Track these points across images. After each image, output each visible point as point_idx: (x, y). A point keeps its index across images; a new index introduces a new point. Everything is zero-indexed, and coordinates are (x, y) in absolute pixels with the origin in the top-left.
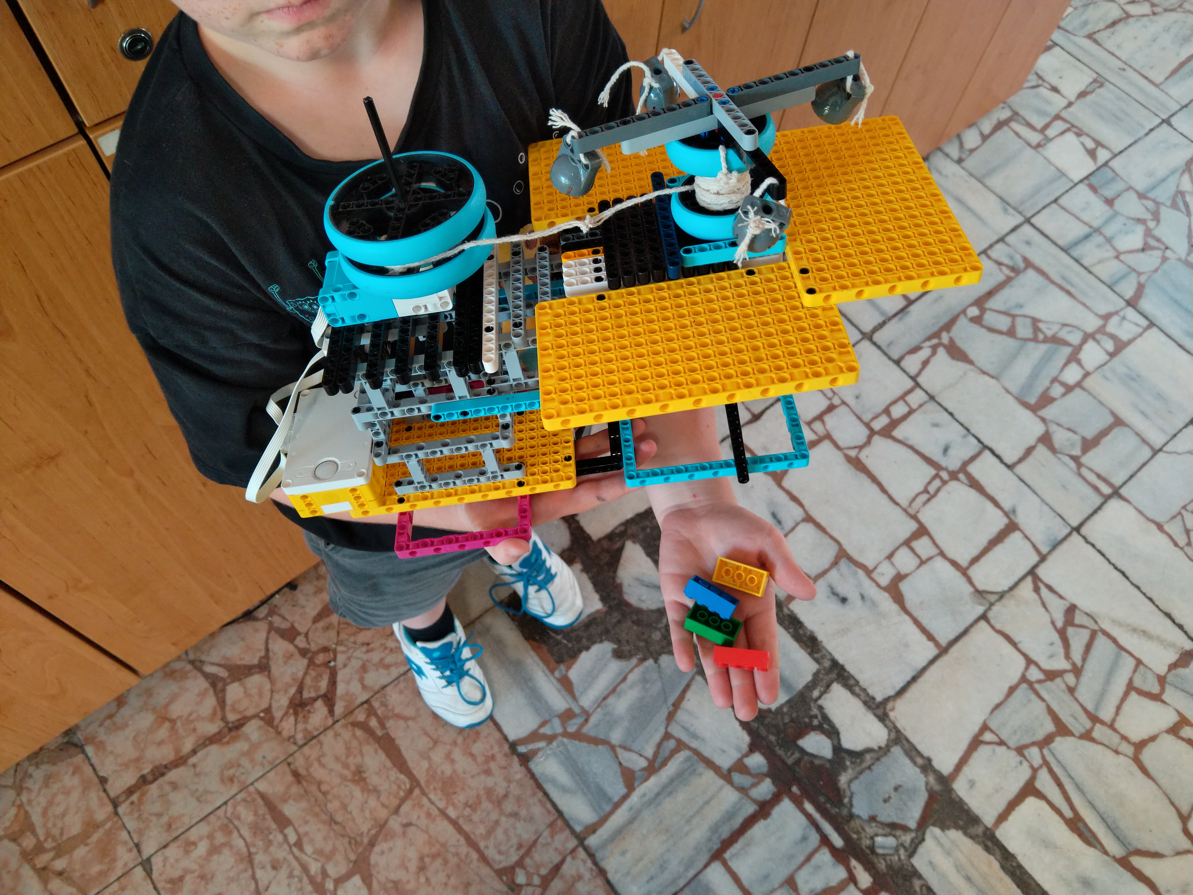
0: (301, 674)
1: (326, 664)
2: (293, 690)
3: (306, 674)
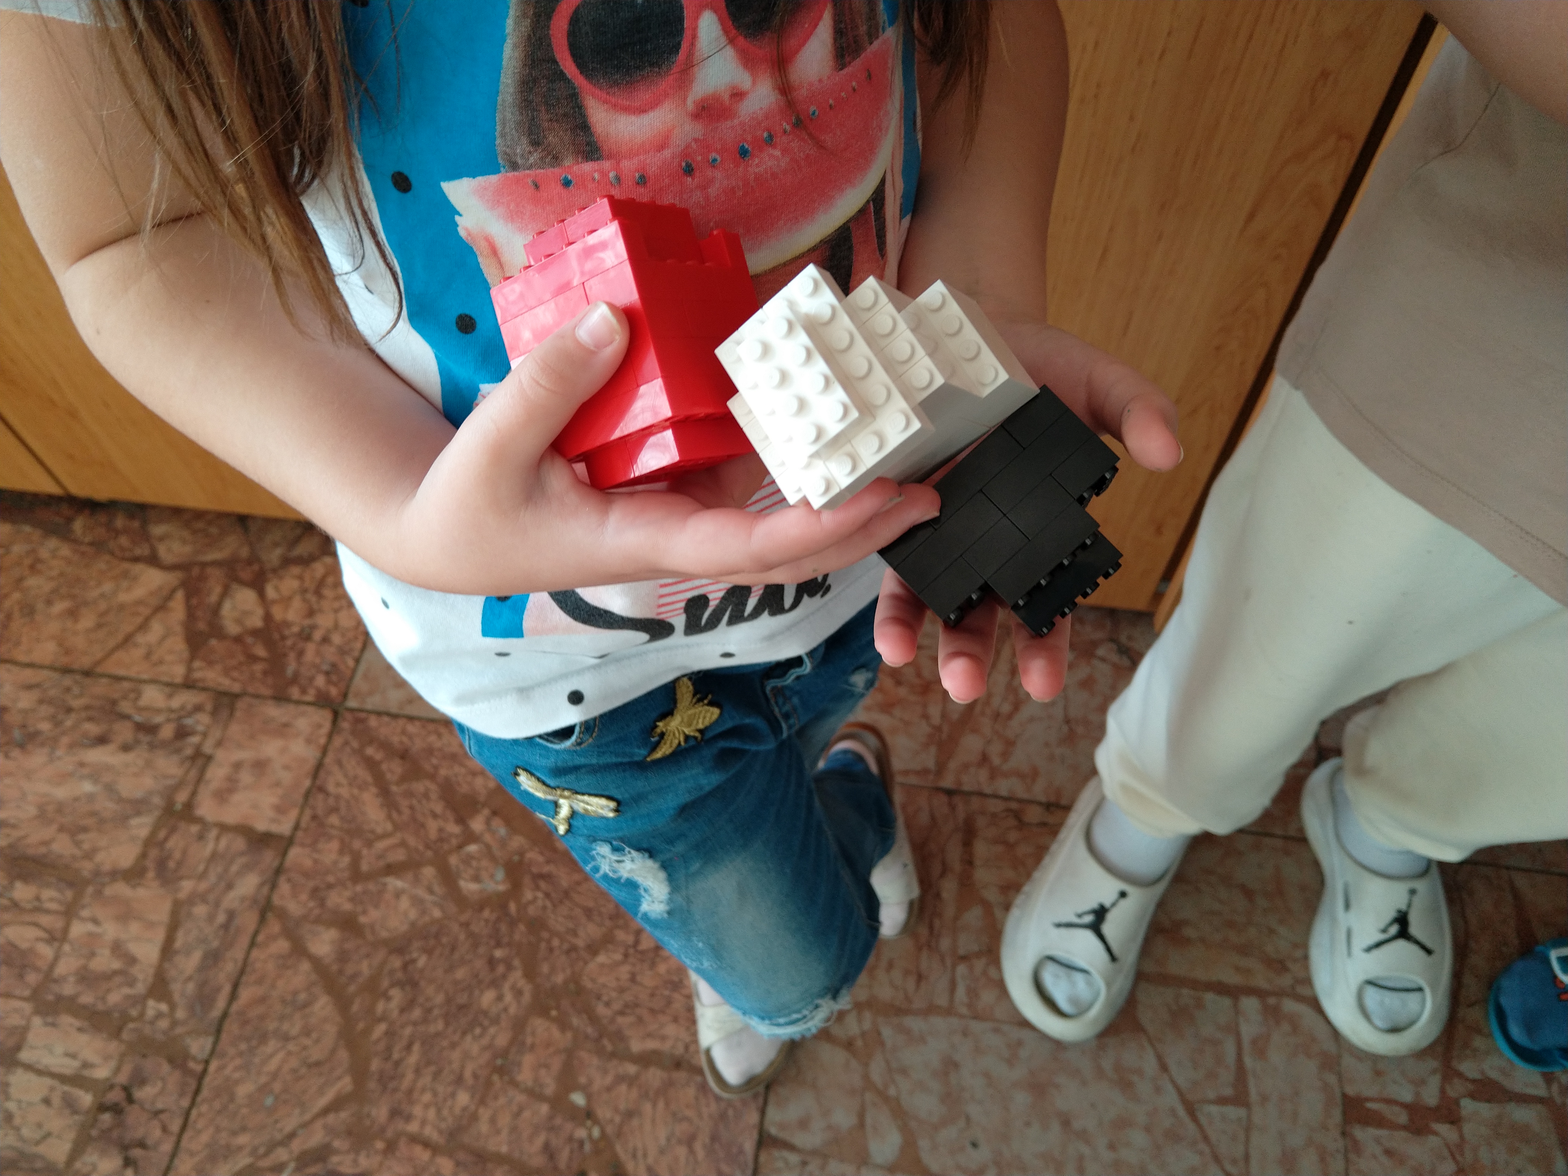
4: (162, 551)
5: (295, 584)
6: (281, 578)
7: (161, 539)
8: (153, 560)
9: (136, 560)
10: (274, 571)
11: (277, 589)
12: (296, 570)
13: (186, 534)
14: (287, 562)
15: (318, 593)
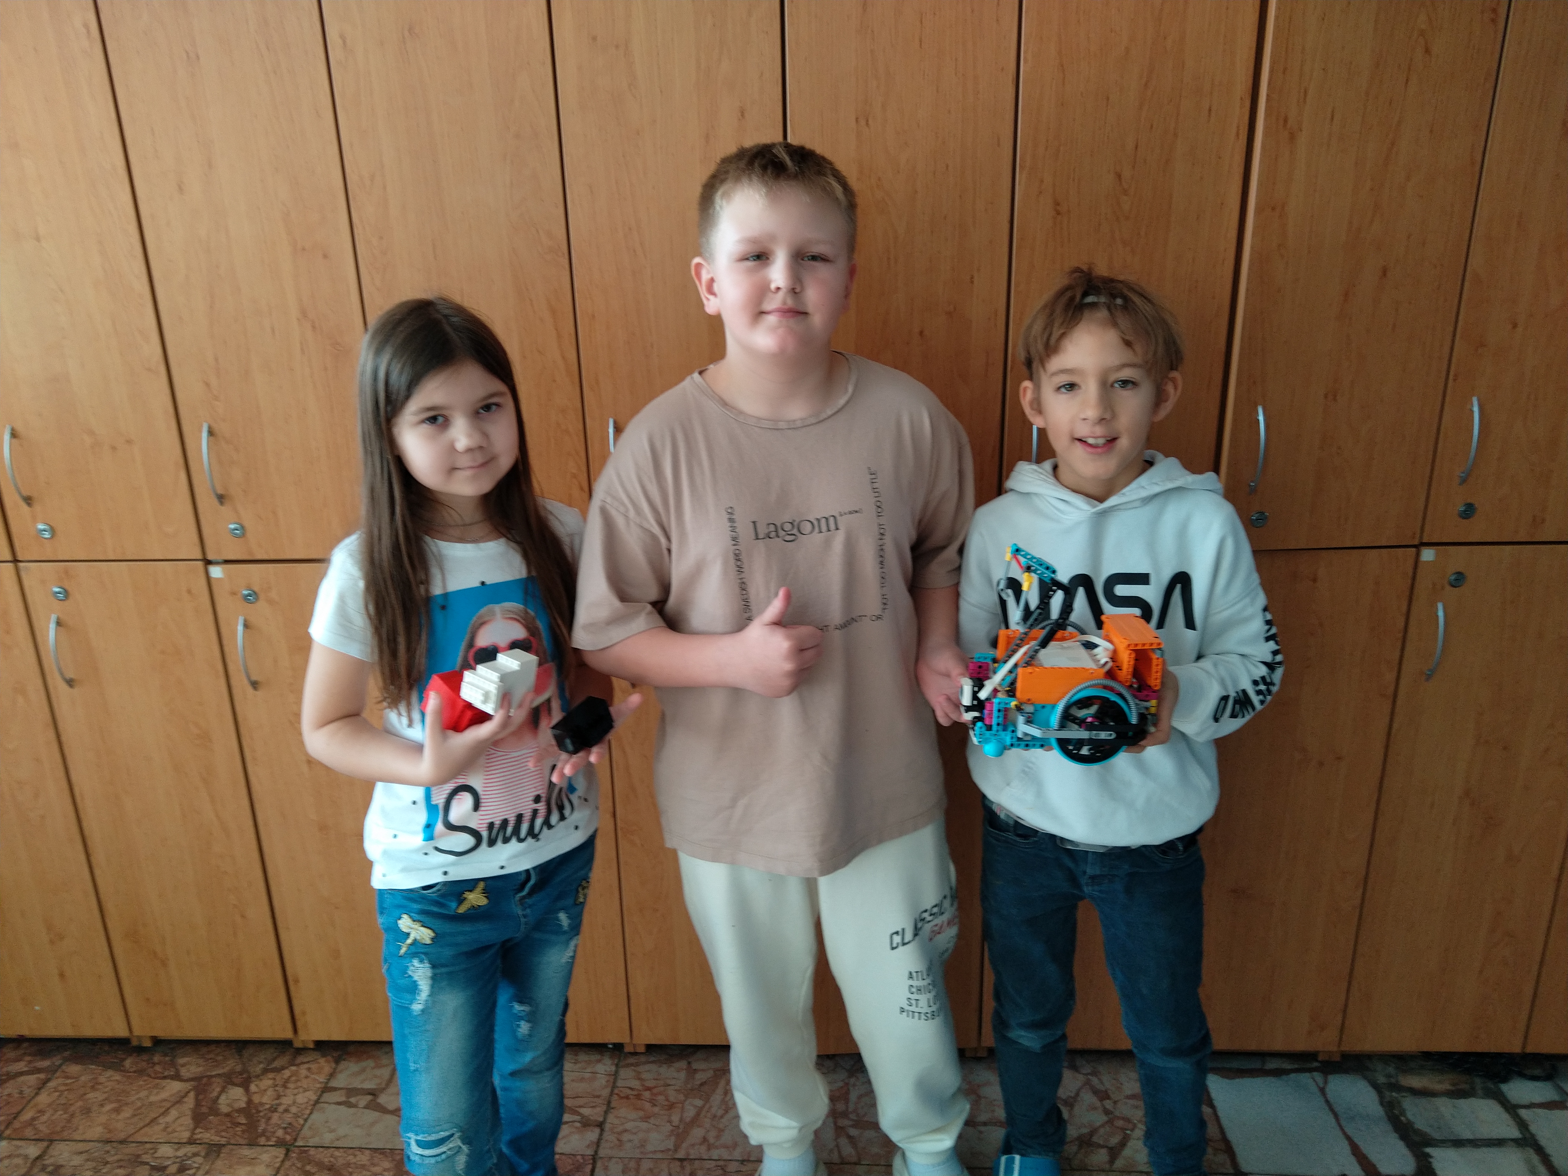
0: (1098, 1124)
1: (1123, 1129)
2: (1085, 1131)
3: (1103, 1126)
4: (184, 1072)
5: (270, 1082)
6: (261, 1080)
7: (183, 1066)
8: (177, 1077)
9: (165, 1078)
10: (257, 1076)
11: (257, 1085)
12: (271, 1075)
13: (201, 1061)
14: (265, 1071)
15: (285, 1086)
